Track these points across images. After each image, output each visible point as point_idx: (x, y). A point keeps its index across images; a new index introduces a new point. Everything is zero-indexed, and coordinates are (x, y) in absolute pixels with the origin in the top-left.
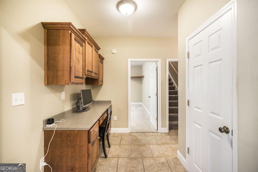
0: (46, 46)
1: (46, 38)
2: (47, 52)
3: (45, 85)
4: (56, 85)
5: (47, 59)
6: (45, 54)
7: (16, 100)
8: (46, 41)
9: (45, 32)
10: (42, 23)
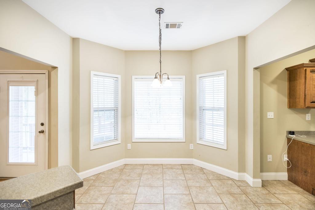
0: (289, 83)
1: (289, 77)
2: (289, 86)
3: (288, 108)
4: (295, 108)
5: (289, 91)
6: (288, 88)
7: (269, 115)
8: (289, 79)
9: (288, 73)
10: (286, 69)
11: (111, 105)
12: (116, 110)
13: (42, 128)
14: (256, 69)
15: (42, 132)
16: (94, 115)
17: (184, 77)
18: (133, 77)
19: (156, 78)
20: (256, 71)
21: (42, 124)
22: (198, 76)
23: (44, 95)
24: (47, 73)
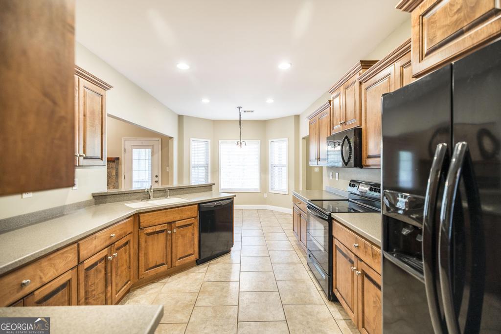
11: (202, 163)
12: (206, 167)
13: (156, 179)
14: (303, 138)
15: (156, 182)
16: (192, 170)
17: (259, 141)
18: (220, 141)
19: (237, 144)
20: (304, 140)
21: (157, 176)
22: (270, 141)
23: (158, 155)
24: (160, 140)
